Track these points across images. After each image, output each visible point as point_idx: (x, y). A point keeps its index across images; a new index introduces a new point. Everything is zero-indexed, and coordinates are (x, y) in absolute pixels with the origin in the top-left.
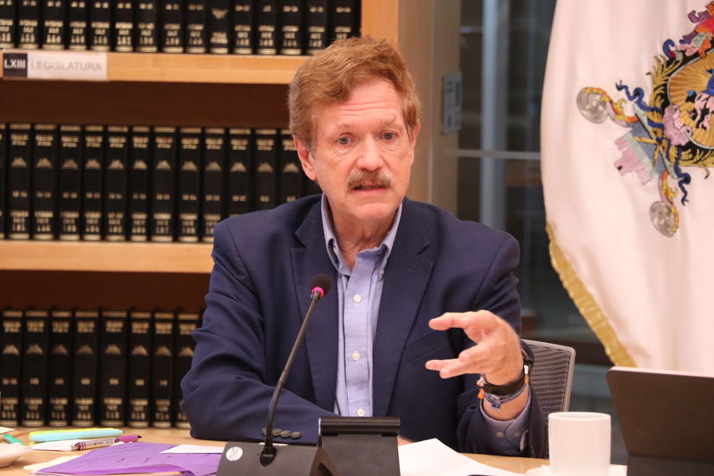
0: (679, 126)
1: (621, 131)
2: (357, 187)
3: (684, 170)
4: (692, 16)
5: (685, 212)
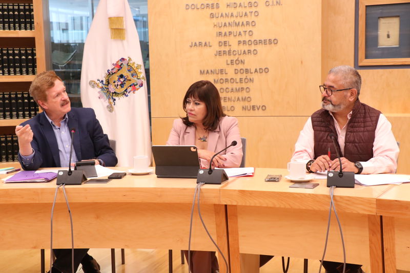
0: (112, 88)
1: (100, 90)
2: (62, 105)
3: (114, 98)
4: (113, 64)
5: (115, 107)
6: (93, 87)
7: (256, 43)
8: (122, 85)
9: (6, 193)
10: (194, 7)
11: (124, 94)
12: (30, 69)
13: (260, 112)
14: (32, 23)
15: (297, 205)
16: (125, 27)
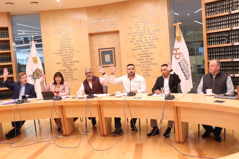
0: (35, 77)
1: (31, 77)
3: (35, 79)
4: (35, 70)
5: (36, 82)
6: (29, 77)
7: (73, 62)
8: (37, 76)
9: (1, 107)
10: (56, 53)
11: (38, 78)
12: (11, 73)
13: (76, 81)
14: (11, 60)
15: (79, 104)
16: (37, 60)
